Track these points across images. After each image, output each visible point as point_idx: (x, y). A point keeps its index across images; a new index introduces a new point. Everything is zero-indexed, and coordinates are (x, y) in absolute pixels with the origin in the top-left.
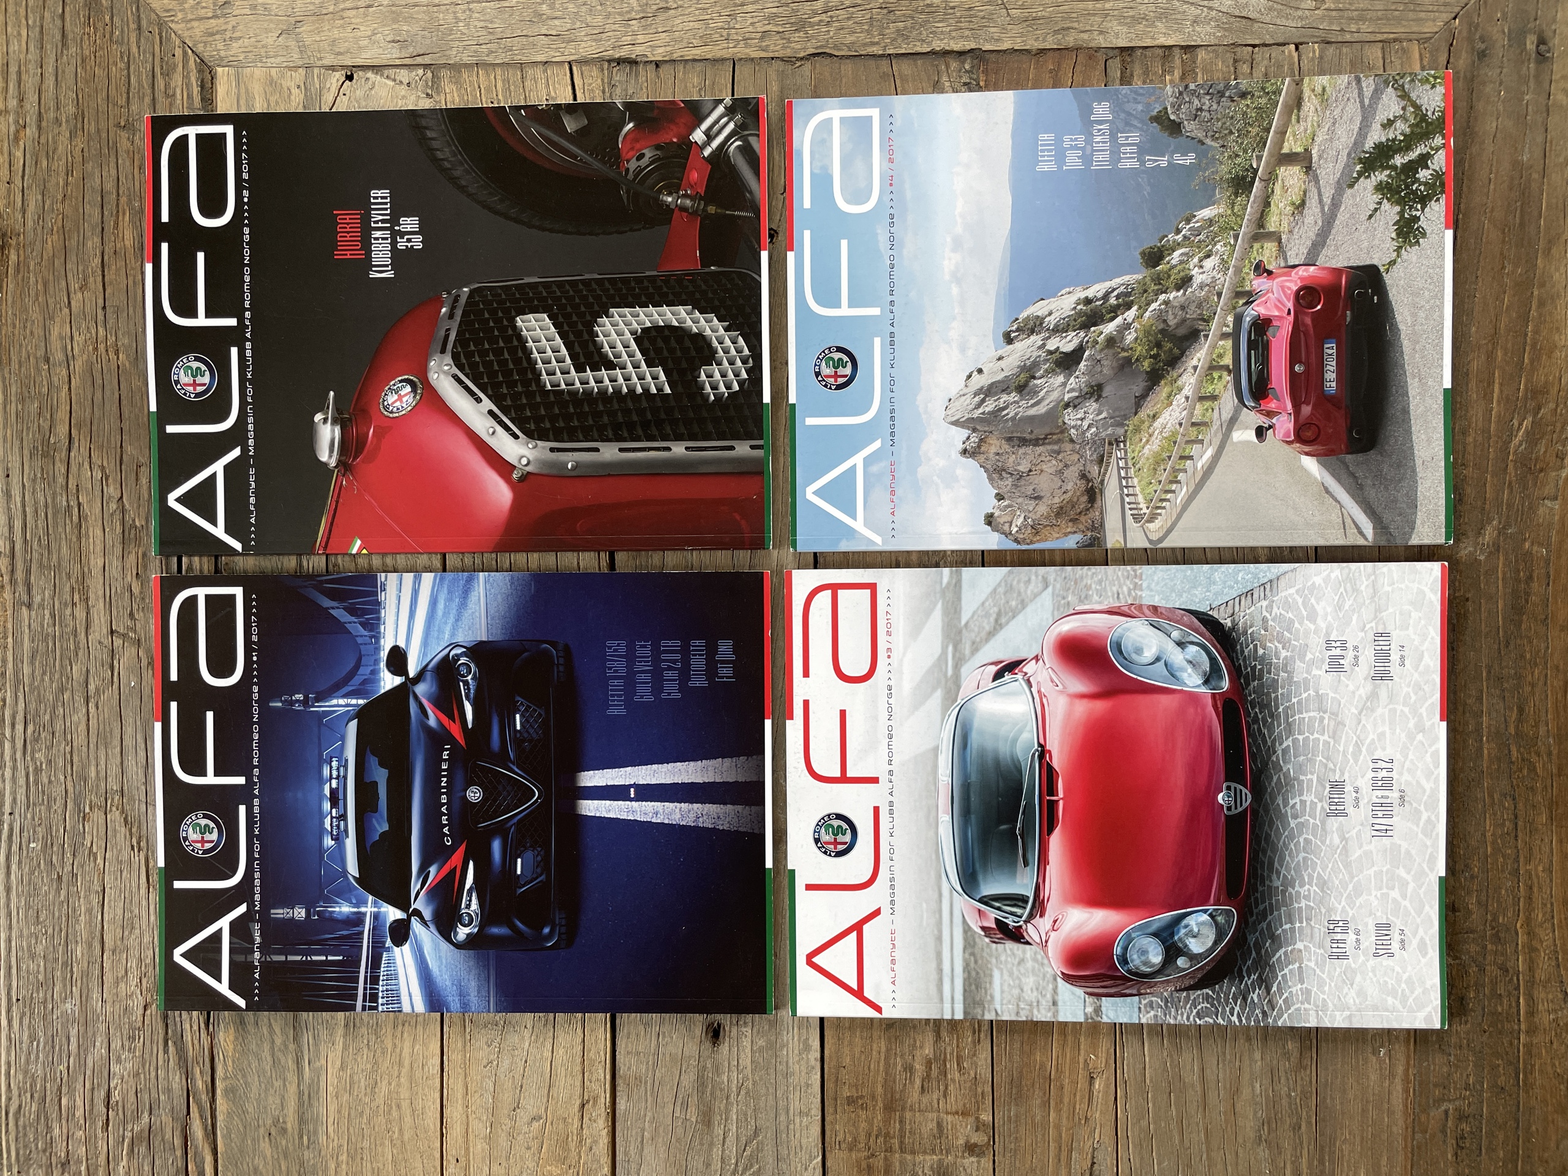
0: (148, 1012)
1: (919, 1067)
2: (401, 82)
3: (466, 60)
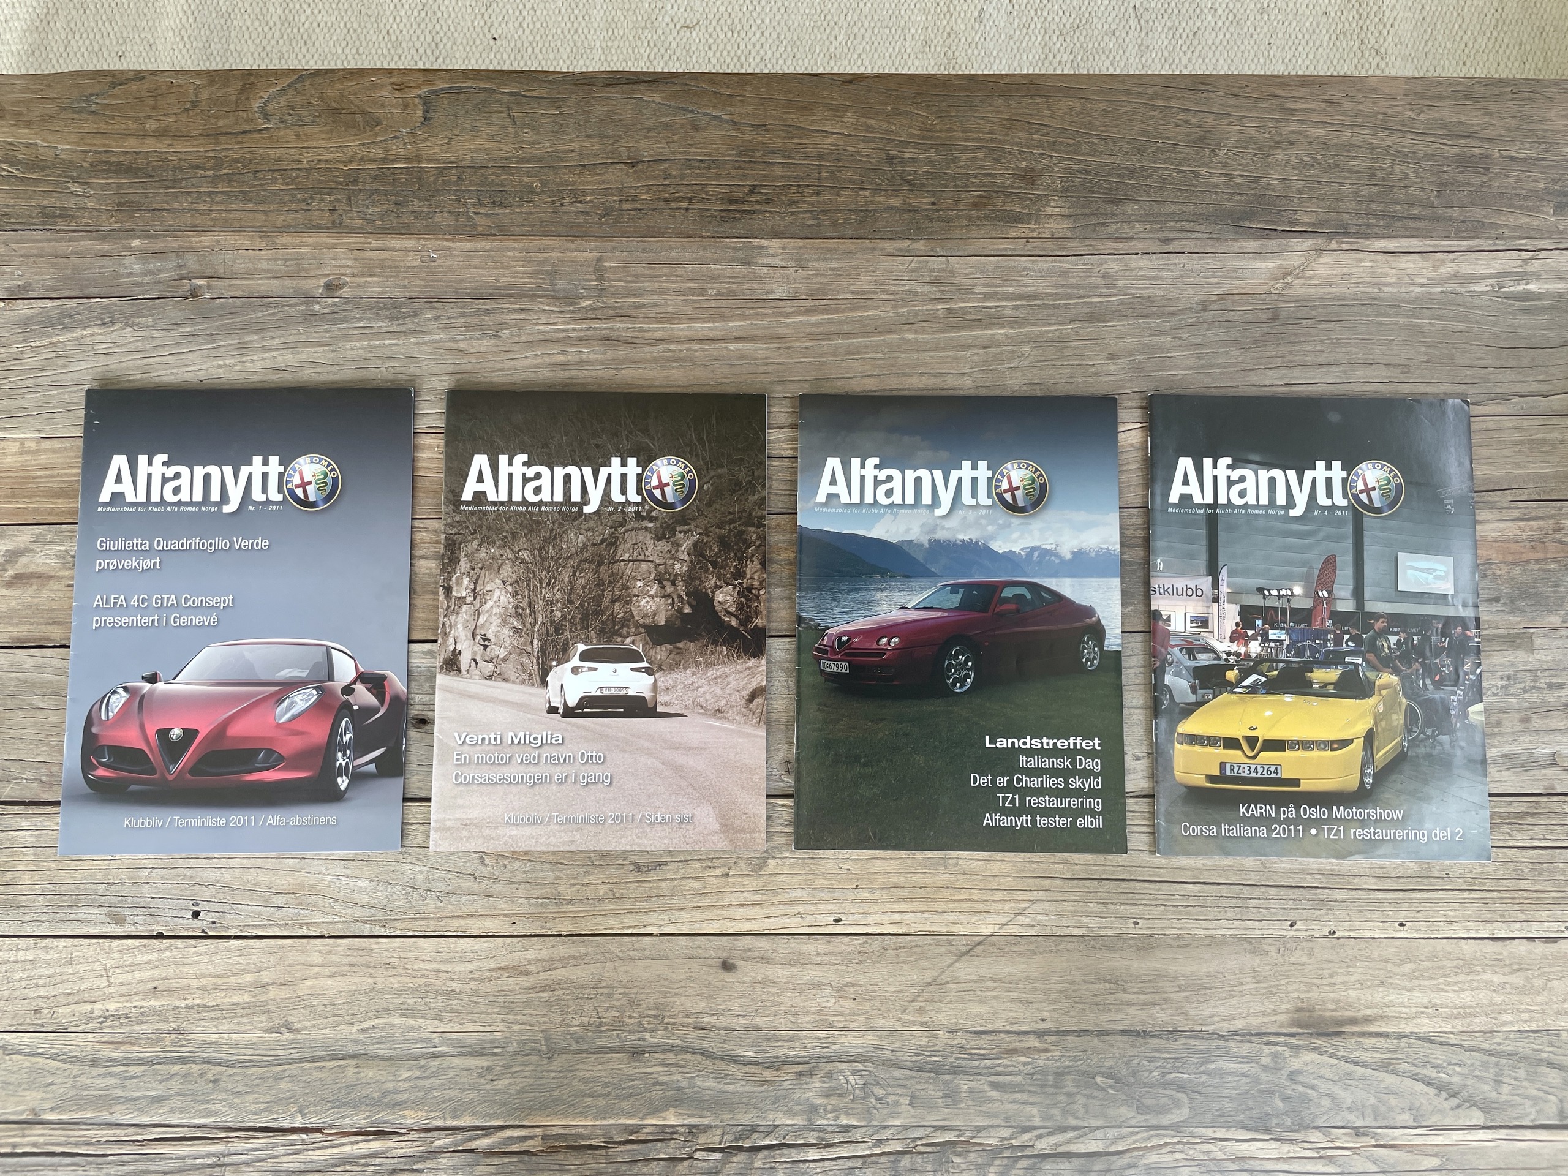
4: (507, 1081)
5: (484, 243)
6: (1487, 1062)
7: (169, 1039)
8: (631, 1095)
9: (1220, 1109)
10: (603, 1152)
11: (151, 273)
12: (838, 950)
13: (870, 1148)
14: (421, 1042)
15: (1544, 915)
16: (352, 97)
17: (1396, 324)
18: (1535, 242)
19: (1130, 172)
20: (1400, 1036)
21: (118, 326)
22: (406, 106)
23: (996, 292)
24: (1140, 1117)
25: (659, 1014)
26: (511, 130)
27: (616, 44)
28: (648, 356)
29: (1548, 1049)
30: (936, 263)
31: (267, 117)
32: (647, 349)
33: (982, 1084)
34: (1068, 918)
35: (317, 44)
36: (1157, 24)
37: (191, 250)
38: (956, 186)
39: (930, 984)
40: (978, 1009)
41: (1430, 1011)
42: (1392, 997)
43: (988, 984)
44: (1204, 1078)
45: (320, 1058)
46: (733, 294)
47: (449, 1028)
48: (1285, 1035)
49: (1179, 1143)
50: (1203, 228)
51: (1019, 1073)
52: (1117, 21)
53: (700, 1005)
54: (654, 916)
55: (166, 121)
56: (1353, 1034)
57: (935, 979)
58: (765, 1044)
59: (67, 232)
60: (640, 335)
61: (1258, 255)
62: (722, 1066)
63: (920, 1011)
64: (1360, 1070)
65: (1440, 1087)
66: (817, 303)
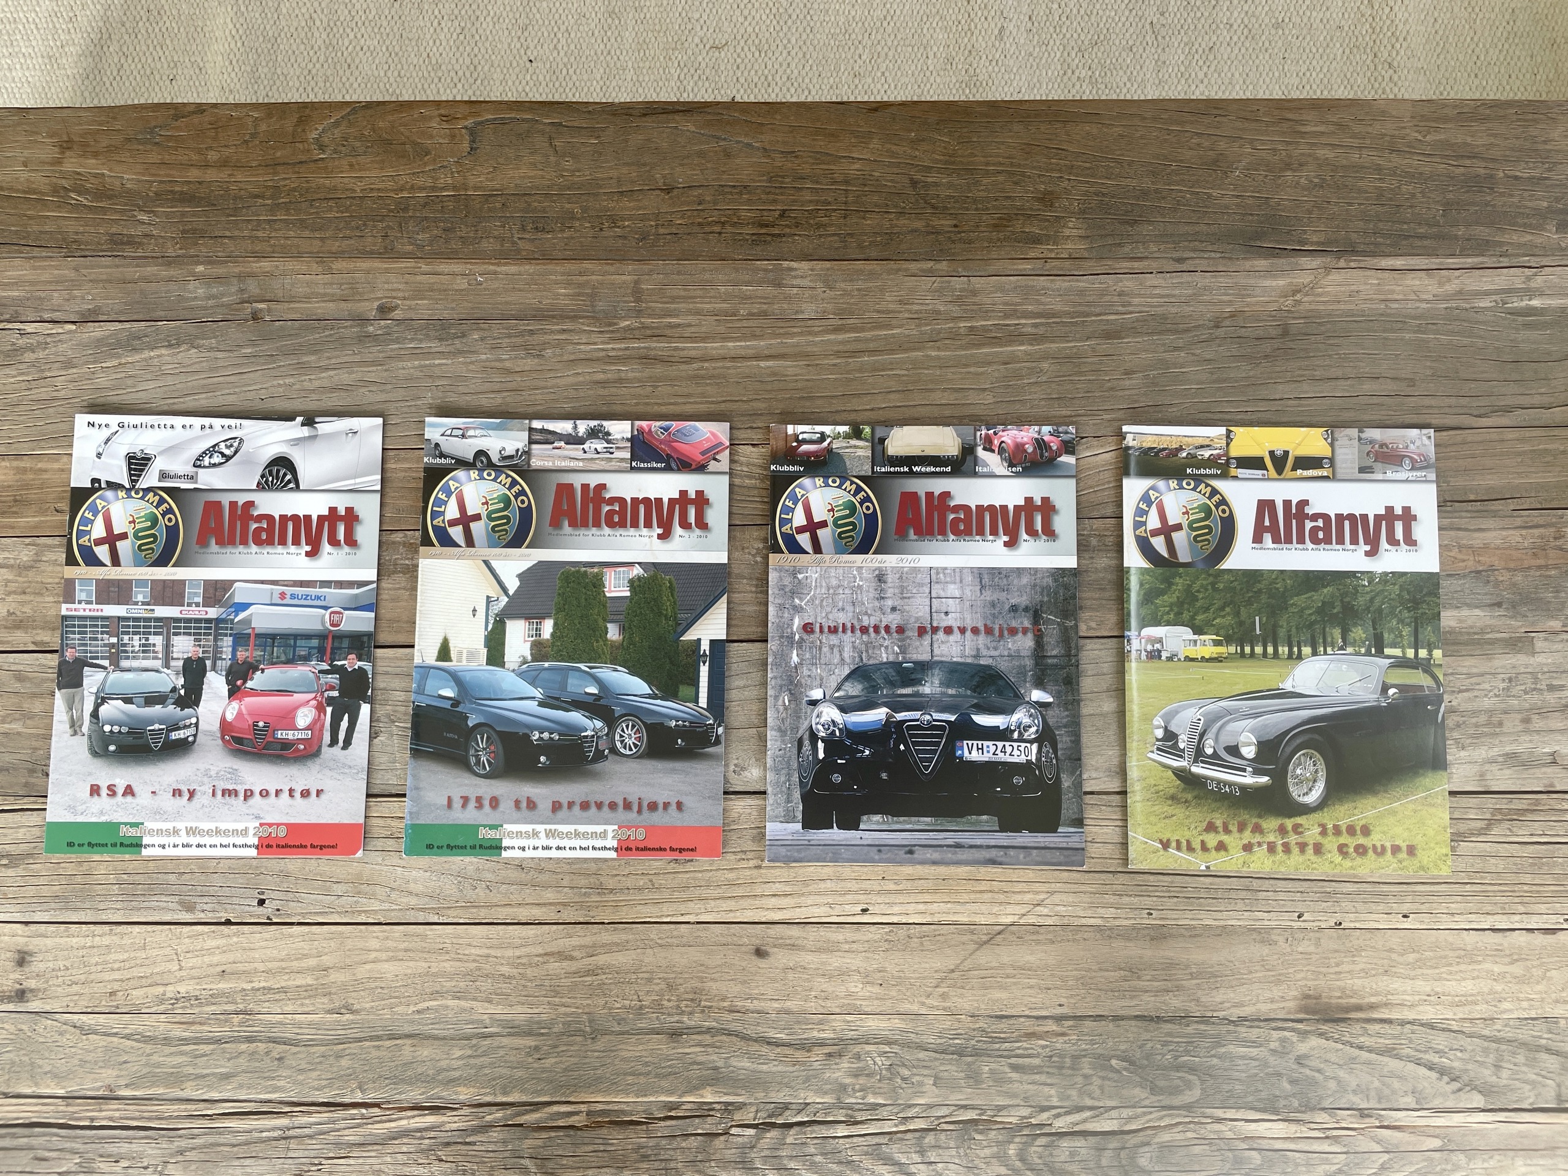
4: (554, 1060)
5: (527, 267)
6: (1487, 1048)
7: (236, 1019)
8: (670, 1074)
9: (1230, 1091)
10: (644, 1127)
11: (214, 297)
12: (865, 938)
13: (896, 1126)
14: (472, 1023)
15: (1543, 908)
16: (402, 129)
17: (1402, 340)
18: (1538, 259)
19: (1145, 194)
20: (1403, 1023)
21: (184, 347)
22: (453, 136)
23: (1016, 310)
24: (1154, 1098)
25: (696, 998)
26: (552, 159)
27: (647, 64)
28: (683, 374)
29: (1546, 1036)
30: (958, 283)
31: (322, 148)
32: (683, 367)
33: (1002, 1066)
34: (1085, 909)
35: (360, 66)
36: (1173, 39)
37: (252, 275)
38: (977, 209)
39: (953, 971)
40: (997, 994)
41: (1432, 998)
42: (1396, 984)
43: (1008, 971)
44: (1215, 1061)
45: (378, 1038)
46: (764, 314)
47: (499, 1009)
48: (1293, 1021)
49: (1190, 1122)
50: (1215, 247)
51: (1038, 1056)
52: (1134, 37)
53: (735, 989)
54: (691, 904)
55: (227, 152)
56: (1358, 1020)
57: (958, 966)
58: (796, 1026)
59: (134, 258)
60: (675, 353)
61: (1269, 273)
62: (756, 1047)
63: (944, 996)
64: (1365, 1055)
65: (1442, 1072)
66: (844, 322)
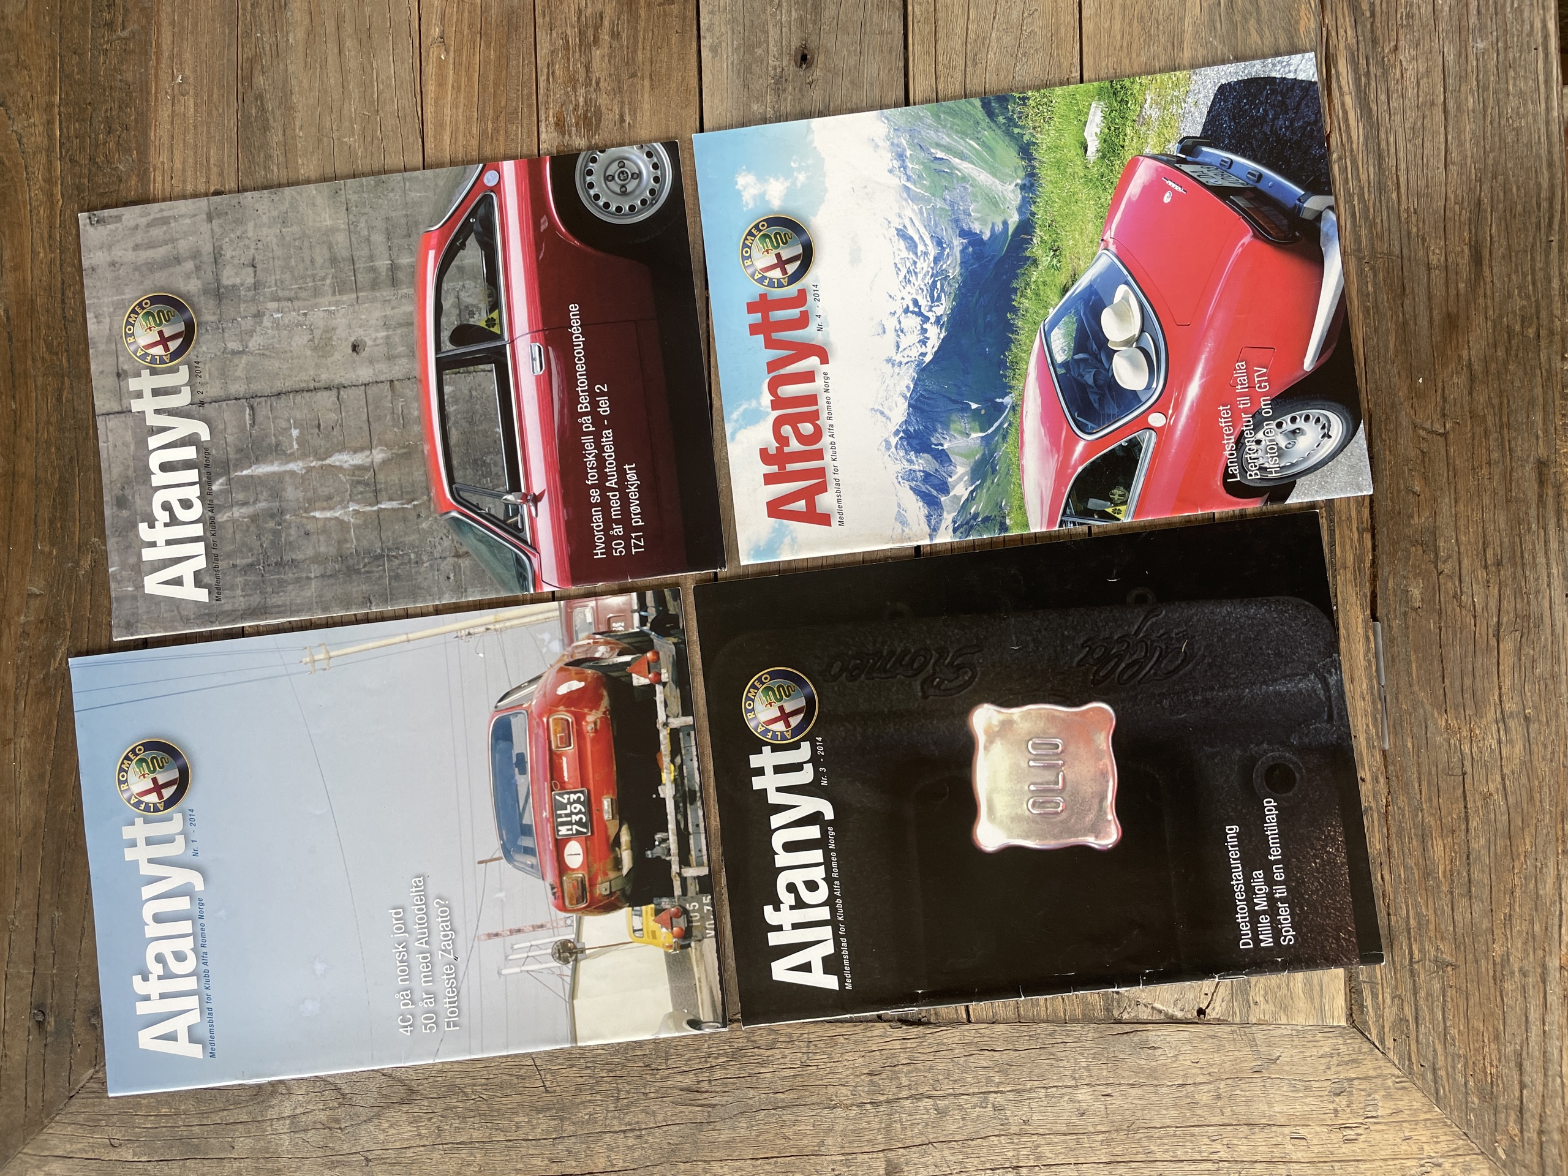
0: (1393, 44)
1: (605, 37)
2: (1146, 1006)
3: (1078, 1028)
